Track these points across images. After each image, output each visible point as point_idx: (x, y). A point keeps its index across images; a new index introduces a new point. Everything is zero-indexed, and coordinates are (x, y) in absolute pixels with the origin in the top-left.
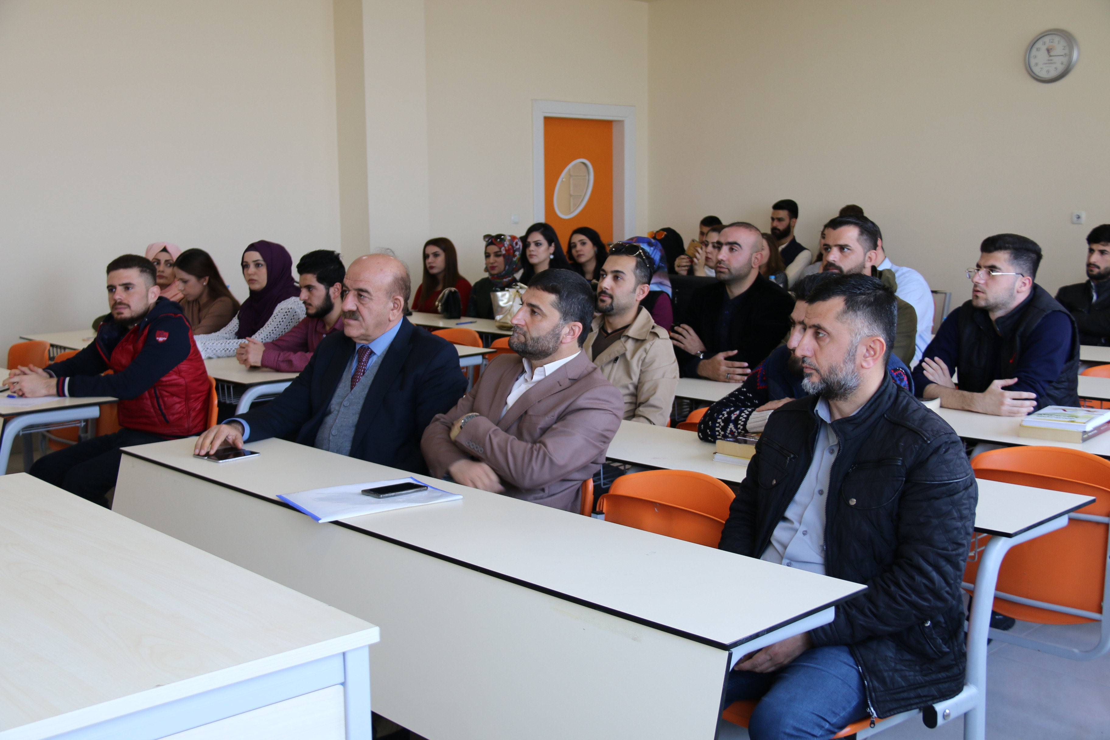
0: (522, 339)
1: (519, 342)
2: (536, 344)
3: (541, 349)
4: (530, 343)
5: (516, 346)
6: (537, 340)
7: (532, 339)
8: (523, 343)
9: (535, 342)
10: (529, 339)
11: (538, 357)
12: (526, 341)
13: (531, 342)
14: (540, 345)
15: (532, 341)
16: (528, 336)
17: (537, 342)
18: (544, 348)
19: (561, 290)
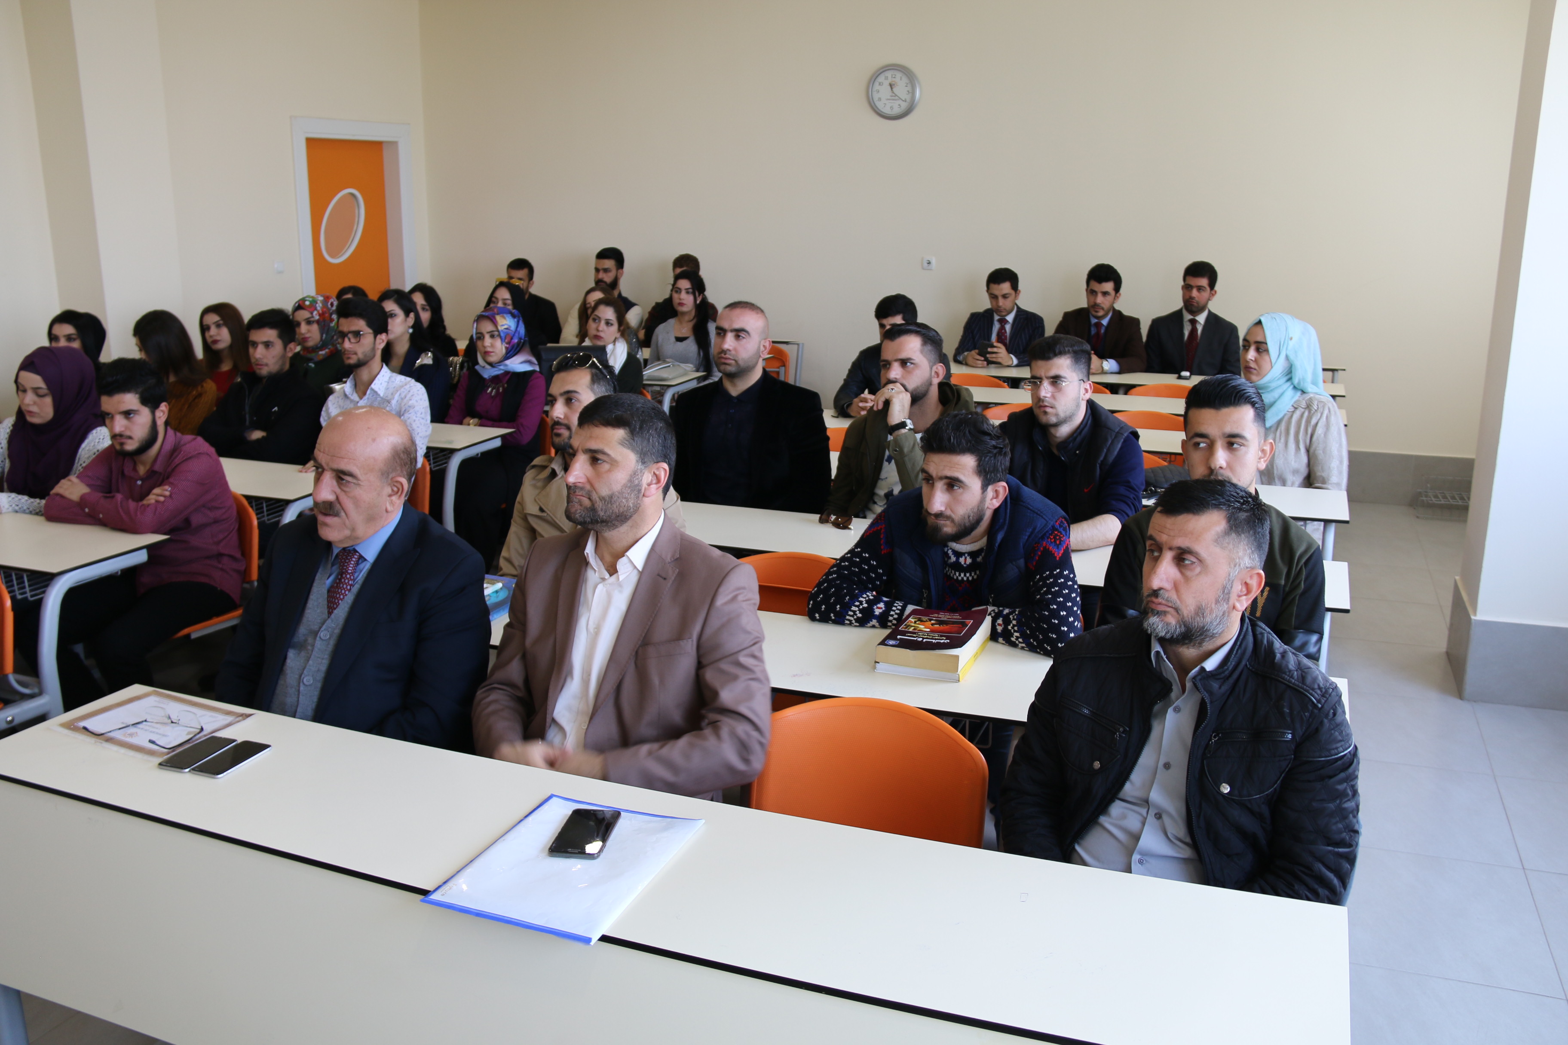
0: (586, 502)
1: (582, 508)
2: (609, 505)
3: (617, 512)
4: (600, 507)
5: (581, 516)
6: (609, 500)
7: (602, 499)
8: (589, 508)
9: (608, 503)
10: (598, 499)
11: (614, 525)
12: (593, 505)
13: (601, 504)
14: (615, 507)
15: (603, 502)
16: (595, 496)
17: (611, 502)
18: (621, 510)
19: (631, 420)
